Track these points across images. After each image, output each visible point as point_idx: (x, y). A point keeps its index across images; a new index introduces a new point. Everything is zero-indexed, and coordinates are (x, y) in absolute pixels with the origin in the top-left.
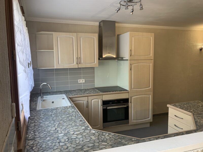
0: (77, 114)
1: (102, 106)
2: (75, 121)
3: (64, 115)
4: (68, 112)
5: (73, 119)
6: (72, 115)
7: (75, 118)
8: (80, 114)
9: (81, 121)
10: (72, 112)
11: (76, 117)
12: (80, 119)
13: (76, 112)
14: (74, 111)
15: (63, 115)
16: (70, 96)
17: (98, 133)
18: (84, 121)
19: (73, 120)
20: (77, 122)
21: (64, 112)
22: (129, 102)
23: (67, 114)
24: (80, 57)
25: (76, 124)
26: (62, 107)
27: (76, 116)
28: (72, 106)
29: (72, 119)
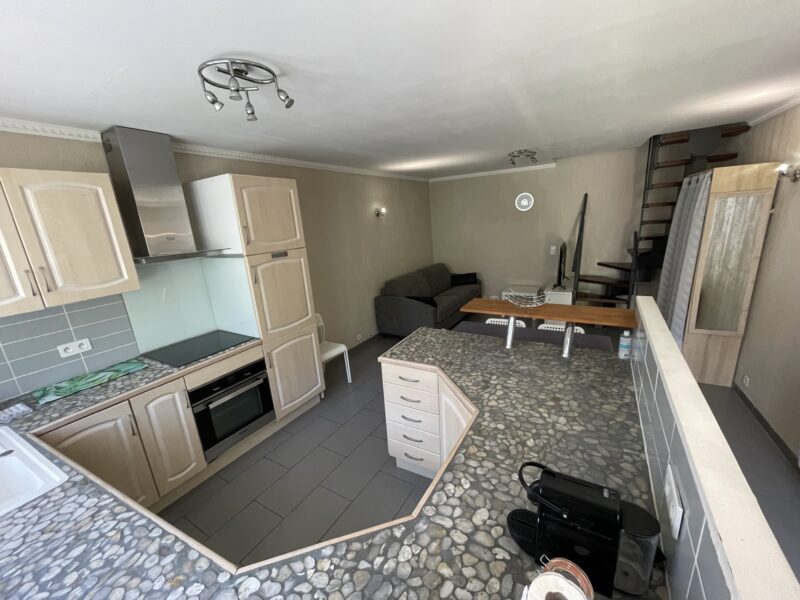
0: (124, 520)
1: (190, 409)
2: (133, 573)
3: (55, 559)
4: (69, 531)
5: (114, 561)
6: (102, 535)
7: (122, 550)
8: (137, 513)
9: (163, 552)
10: (93, 516)
11: (127, 540)
12: (153, 540)
13: (112, 510)
14: (101, 509)
15: (48, 561)
16: (39, 426)
17: (273, 580)
18: (178, 547)
19: (117, 570)
20: (147, 565)
21: (46, 537)
22: (267, 366)
23: (70, 548)
24: (44, 265)
25: (146, 585)
26: (20, 509)
27: (123, 537)
28: (75, 484)
29: (109, 562)
